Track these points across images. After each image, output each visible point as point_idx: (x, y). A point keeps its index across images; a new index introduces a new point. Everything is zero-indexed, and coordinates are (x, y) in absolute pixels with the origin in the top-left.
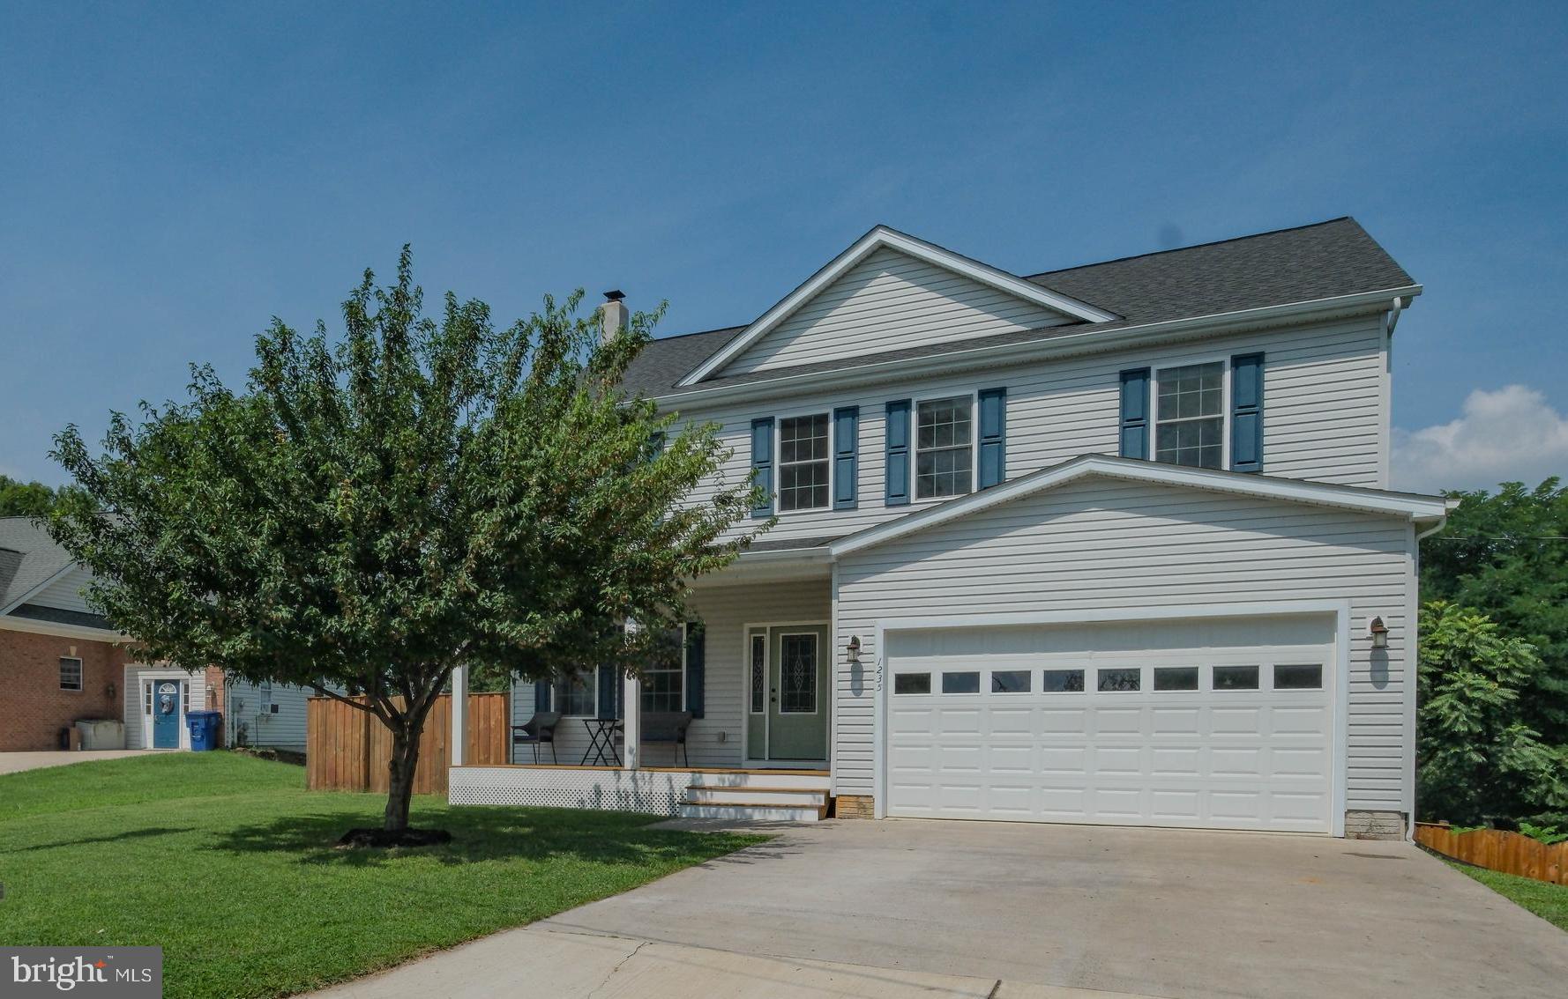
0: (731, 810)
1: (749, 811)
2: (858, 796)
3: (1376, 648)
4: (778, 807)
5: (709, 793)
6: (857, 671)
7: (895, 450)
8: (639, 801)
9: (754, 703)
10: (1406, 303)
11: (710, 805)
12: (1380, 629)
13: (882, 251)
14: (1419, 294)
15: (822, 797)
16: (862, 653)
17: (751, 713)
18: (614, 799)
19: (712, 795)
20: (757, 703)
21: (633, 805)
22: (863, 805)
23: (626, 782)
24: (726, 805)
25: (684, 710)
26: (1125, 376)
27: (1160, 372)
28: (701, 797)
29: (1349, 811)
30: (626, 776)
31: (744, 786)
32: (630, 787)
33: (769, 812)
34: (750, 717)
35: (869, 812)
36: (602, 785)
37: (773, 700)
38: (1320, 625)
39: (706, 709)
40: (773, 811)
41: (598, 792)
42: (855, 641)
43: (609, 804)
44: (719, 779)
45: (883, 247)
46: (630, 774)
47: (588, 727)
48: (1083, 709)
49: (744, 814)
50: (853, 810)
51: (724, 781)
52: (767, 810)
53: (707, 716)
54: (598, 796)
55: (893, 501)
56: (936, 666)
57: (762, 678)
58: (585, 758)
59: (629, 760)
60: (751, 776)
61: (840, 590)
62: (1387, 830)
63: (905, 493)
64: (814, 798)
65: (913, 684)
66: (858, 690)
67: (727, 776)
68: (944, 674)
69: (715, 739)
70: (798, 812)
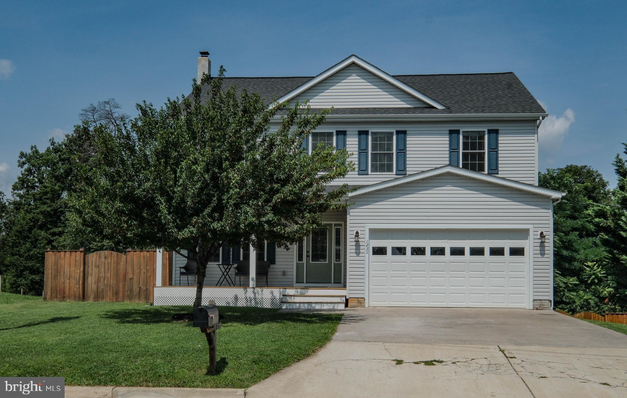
0: (306, 305)
1: (314, 305)
2: (358, 298)
3: (542, 242)
4: (327, 303)
5: (293, 298)
6: (358, 245)
7: (362, 151)
8: (256, 303)
9: (299, 258)
10: (543, 118)
11: (296, 303)
12: (543, 236)
13: (353, 65)
14: (547, 116)
15: (344, 299)
16: (360, 238)
17: (298, 262)
18: (244, 301)
19: (294, 298)
20: (300, 258)
21: (254, 304)
22: (360, 301)
23: (250, 293)
24: (304, 303)
25: (266, 260)
26: (451, 132)
27: (463, 132)
28: (289, 300)
29: (534, 300)
30: (250, 291)
31: (306, 294)
32: (252, 296)
33: (323, 306)
34: (297, 264)
35: (363, 304)
36: (238, 295)
37: (308, 256)
38: (523, 233)
39: (277, 260)
40: (325, 305)
41: (236, 298)
42: (357, 233)
43: (241, 304)
44: (295, 291)
45: (353, 63)
46: (252, 290)
47: (220, 268)
48: (445, 262)
49: (312, 306)
50: (356, 304)
51: (298, 292)
52: (322, 305)
53: (277, 263)
54: (236, 300)
55: (361, 172)
56: (389, 244)
57: (302, 246)
58: (218, 283)
59: (252, 283)
60: (310, 290)
61: (351, 211)
62: (545, 306)
63: (367, 170)
64: (341, 299)
65: (380, 251)
66: (358, 253)
67: (299, 290)
68: (392, 247)
69: (280, 273)
70: (336, 305)
